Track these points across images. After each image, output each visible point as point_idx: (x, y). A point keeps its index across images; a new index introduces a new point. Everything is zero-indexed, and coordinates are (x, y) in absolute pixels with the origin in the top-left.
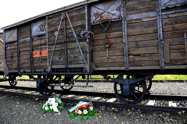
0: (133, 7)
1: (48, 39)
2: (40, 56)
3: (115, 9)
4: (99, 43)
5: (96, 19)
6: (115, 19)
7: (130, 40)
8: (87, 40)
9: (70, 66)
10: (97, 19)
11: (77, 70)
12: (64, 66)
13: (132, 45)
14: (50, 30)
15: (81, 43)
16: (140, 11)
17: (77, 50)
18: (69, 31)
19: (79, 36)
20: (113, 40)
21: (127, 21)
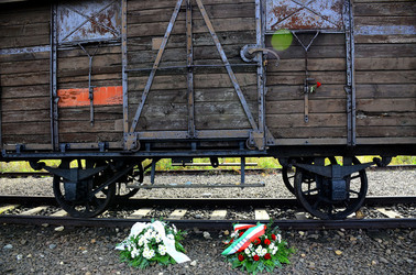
0: (370, 9)
1: (129, 57)
2: (88, 103)
3: (330, 5)
4: (285, 79)
5: (280, 20)
6: (328, 28)
7: (361, 80)
8: (260, 71)
9: (203, 134)
10: (284, 22)
11: (220, 145)
12: (182, 135)
13: (366, 91)
14: (134, 31)
15: (240, 75)
16: (383, 21)
17: (229, 94)
18: (203, 41)
19: (235, 56)
20: (321, 78)
21: (356, 38)
